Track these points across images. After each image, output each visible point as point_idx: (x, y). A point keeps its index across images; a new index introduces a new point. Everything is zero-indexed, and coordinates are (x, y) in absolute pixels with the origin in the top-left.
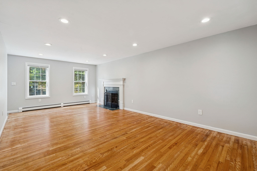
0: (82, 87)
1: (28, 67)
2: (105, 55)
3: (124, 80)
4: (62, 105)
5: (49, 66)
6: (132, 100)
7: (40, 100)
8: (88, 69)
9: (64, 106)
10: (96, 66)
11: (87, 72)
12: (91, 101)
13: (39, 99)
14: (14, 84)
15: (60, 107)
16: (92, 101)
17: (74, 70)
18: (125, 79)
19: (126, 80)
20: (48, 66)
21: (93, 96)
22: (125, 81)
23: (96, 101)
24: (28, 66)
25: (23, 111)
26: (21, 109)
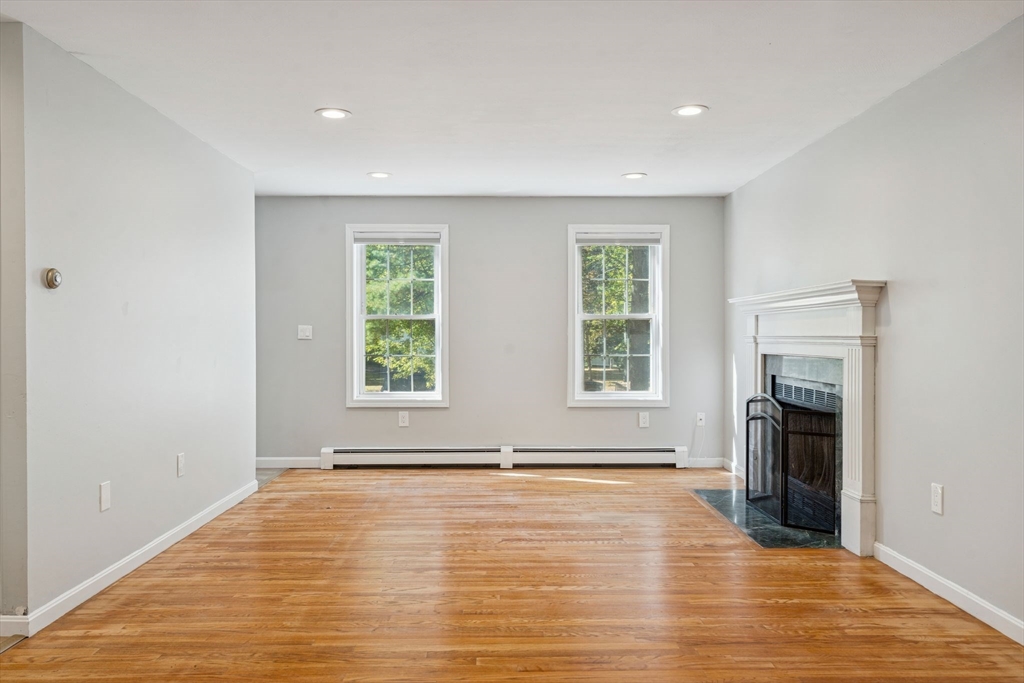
0: (628, 355)
1: (355, 245)
2: (691, 111)
3: (873, 297)
4: (506, 458)
5: (445, 231)
6: (936, 487)
7: (404, 418)
8: (665, 231)
9: (517, 467)
10: (722, 201)
11: (659, 247)
12: (685, 449)
13: (401, 413)
14: (308, 334)
15: (496, 467)
16: (690, 454)
17: (578, 241)
18: (882, 289)
19: (892, 296)
20: (437, 236)
21: (702, 415)
22: (883, 310)
23: (723, 456)
24: (356, 240)
25: (336, 467)
26: (327, 456)
